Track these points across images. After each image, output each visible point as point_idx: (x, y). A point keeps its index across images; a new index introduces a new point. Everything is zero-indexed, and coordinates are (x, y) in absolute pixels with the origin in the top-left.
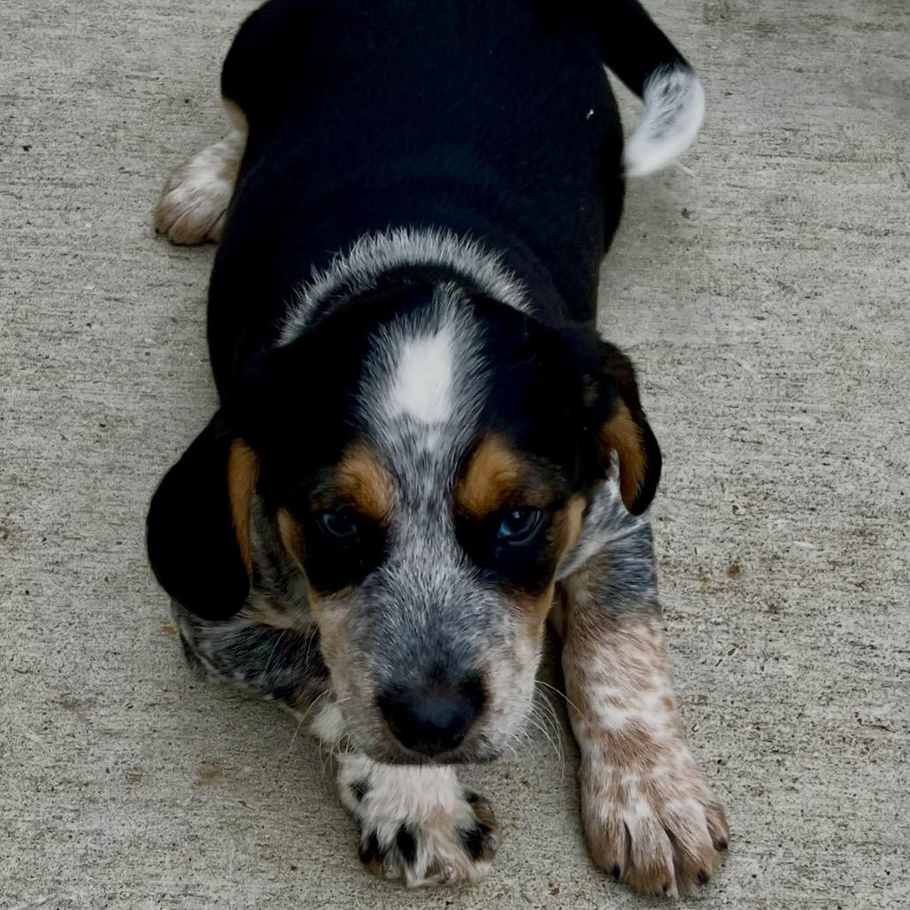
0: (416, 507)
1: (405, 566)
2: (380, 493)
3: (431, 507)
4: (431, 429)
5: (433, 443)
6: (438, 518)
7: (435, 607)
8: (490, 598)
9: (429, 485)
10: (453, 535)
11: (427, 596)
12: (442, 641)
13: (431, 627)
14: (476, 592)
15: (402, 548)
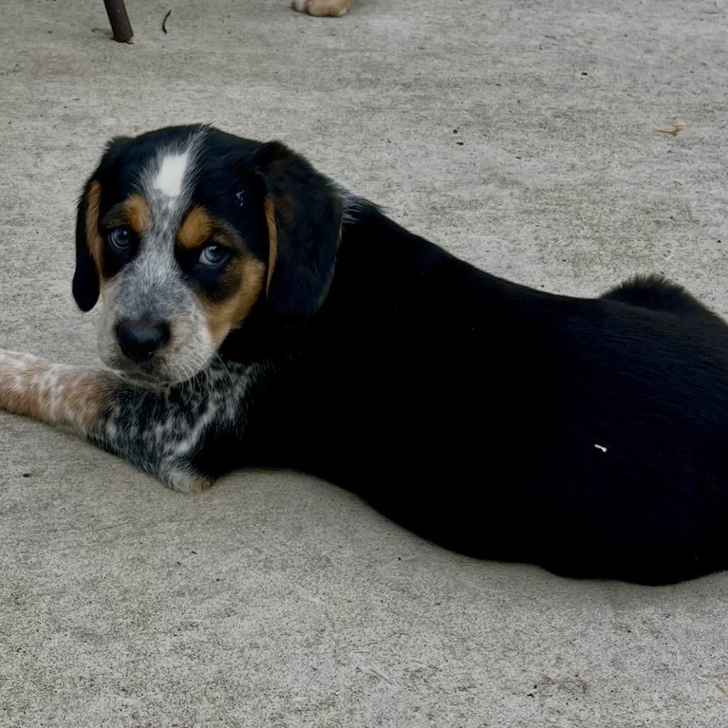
0: (158, 234)
1: (145, 263)
2: (142, 220)
3: (165, 236)
4: (171, 199)
5: (172, 206)
6: (167, 242)
7: (154, 285)
8: (185, 289)
9: (166, 225)
10: (173, 253)
11: (152, 279)
12: (154, 301)
13: (150, 293)
14: (179, 284)
15: (146, 252)
